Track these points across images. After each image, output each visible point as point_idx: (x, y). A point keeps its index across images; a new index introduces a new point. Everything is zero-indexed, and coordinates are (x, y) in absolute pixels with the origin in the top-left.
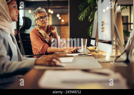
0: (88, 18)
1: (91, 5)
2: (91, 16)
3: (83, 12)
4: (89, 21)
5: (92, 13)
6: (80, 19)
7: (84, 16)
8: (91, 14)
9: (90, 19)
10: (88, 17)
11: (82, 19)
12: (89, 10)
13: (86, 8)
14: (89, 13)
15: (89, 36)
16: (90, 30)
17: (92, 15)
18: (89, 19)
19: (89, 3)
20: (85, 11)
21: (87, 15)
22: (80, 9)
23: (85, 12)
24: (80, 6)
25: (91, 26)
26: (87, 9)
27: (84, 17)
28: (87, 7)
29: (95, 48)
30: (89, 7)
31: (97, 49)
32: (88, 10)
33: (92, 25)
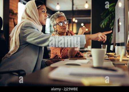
1: (113, 13)
2: (112, 23)
3: (105, 20)
6: (101, 26)
10: (110, 24)
11: (104, 26)
12: (110, 17)
13: (108, 16)
14: (110, 21)
19: (111, 10)
20: (106, 18)
21: (108, 22)
22: (102, 17)
23: (107, 20)
24: (102, 14)
27: (106, 24)
29: (115, 54)
30: (110, 14)
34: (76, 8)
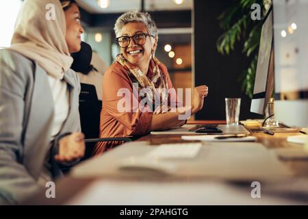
0: (243, 47)
2: (249, 40)
3: (230, 32)
4: (246, 52)
5: (254, 34)
6: (220, 49)
7: (233, 41)
8: (251, 35)
9: (248, 50)
10: (244, 44)
11: (227, 49)
12: (244, 24)
13: (237, 21)
14: (244, 34)
15: (246, 93)
16: (248, 77)
17: (253, 37)
18: (245, 50)
19: (246, 6)
20: (234, 27)
21: (239, 38)
22: (222, 25)
23: (234, 32)
24: (222, 16)
25: (251, 67)
26: (240, 22)
27: (232, 43)
28: (241, 17)
29: (264, 124)
30: (245, 17)
31: (267, 127)
32: (242, 26)
33: (253, 65)
34: (152, 6)
